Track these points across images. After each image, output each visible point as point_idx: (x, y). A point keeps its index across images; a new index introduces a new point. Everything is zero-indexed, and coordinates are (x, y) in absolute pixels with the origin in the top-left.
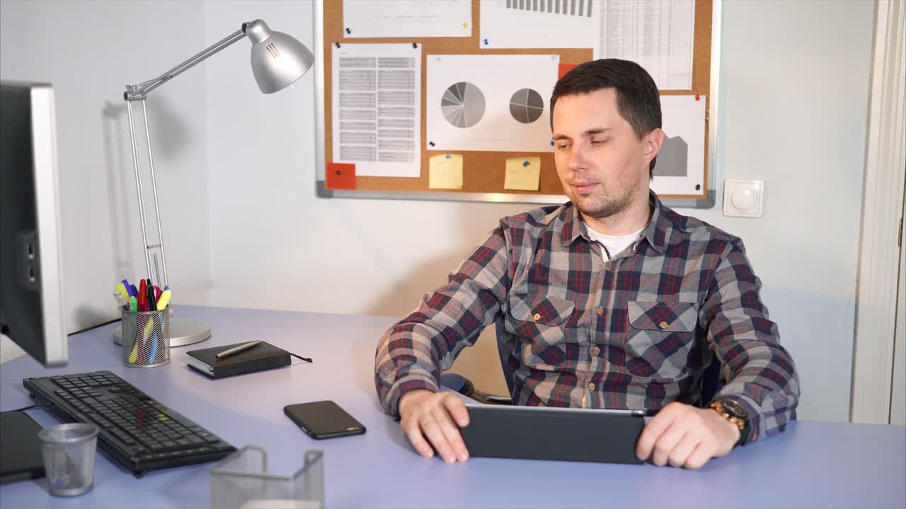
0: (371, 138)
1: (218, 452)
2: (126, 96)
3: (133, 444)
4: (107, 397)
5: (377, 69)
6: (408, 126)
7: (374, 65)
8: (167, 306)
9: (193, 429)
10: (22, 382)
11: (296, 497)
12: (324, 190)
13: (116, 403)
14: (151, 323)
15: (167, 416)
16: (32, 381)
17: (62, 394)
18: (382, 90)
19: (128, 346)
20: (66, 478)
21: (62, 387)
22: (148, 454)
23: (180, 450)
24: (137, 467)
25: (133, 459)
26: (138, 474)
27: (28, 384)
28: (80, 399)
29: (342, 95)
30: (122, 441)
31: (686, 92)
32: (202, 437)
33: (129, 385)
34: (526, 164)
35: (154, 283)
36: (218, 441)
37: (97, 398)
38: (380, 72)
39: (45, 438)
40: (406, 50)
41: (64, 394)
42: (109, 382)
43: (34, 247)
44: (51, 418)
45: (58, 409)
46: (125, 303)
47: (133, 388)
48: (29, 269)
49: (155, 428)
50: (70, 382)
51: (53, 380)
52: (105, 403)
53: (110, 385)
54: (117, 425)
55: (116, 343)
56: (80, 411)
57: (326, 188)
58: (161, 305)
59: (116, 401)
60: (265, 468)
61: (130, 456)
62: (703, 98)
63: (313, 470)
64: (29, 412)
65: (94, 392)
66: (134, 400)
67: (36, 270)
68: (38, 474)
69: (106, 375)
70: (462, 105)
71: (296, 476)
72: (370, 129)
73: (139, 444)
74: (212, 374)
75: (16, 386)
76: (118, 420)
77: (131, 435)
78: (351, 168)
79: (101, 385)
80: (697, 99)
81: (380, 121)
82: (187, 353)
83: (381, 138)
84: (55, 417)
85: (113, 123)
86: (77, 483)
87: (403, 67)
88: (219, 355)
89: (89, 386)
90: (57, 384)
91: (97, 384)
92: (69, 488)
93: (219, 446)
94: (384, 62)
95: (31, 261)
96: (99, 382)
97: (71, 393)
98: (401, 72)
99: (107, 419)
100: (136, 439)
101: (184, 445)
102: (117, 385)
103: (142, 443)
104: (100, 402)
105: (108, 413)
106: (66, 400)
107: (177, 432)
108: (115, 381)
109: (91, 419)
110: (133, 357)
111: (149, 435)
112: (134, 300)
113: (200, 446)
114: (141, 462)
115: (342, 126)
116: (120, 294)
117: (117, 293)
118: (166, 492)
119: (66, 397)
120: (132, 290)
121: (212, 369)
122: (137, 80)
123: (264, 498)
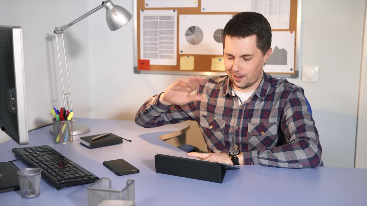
0: (156, 49)
1: (92, 179)
2: (55, 32)
3: (57, 176)
4: (46, 156)
5: (159, 20)
6: (172, 44)
7: (157, 19)
8: (72, 118)
9: (82, 170)
10: (12, 150)
11: (123, 199)
12: (137, 71)
13: (50, 159)
14: (65, 125)
15: (71, 164)
16: (16, 149)
17: (28, 155)
18: (161, 29)
19: (55, 135)
20: (29, 190)
21: (28, 152)
22: (63, 180)
23: (76, 179)
24: (58, 186)
25: (56, 182)
26: (58, 188)
27: (14, 151)
28: (35, 157)
29: (144, 32)
30: (52, 175)
31: (287, 30)
32: (85, 173)
33: (55, 151)
34: (220, 60)
35: (66, 109)
36: (91, 175)
37: (42, 157)
38: (160, 22)
39: (20, 174)
40: (171, 13)
41: (29, 155)
42: (47, 150)
43: (14, 95)
44: (24, 165)
45: (26, 161)
46: (54, 117)
47: (57, 152)
48: (12, 104)
49: (66, 169)
50: (32, 150)
51: (24, 149)
52: (45, 159)
53: (47, 151)
54: (50, 168)
55: (51, 134)
56: (35, 162)
57: (138, 70)
58: (69, 118)
59: (50, 158)
60: (110, 187)
61: (55, 181)
62: (294, 32)
63: (130, 188)
64: (14, 162)
65: (41, 154)
66: (57, 158)
67: (15, 105)
68: (17, 188)
69: (46, 147)
70: (194, 36)
71: (123, 191)
72: (156, 45)
73: (59, 176)
74: (90, 146)
75: (10, 151)
76: (51, 166)
77: (56, 172)
78: (148, 61)
79: (44, 151)
80: (291, 33)
81: (160, 42)
82: (80, 138)
83: (161, 49)
84: (25, 165)
85: (50, 43)
86: (33, 192)
87: (169, 19)
88: (93, 139)
89: (39, 151)
90: (26, 151)
91: (42, 151)
92: (30, 194)
93: (92, 177)
94: (162, 18)
95: (13, 100)
96: (43, 150)
97: (31, 154)
98: (168, 22)
99: (46, 165)
100: (57, 174)
101: (77, 177)
102: (50, 151)
103: (60, 176)
104: (43, 158)
105: (47, 163)
106: (30, 158)
107: (75, 171)
108: (50, 149)
109: (40, 165)
110: (58, 139)
111: (63, 172)
112: (58, 116)
113: (84, 177)
114: (59, 184)
115: (144, 44)
116: (52, 113)
117: (51, 113)
118: (70, 196)
119: (30, 156)
120: (57, 112)
121: (90, 145)
122: (59, 25)
123: (110, 199)
